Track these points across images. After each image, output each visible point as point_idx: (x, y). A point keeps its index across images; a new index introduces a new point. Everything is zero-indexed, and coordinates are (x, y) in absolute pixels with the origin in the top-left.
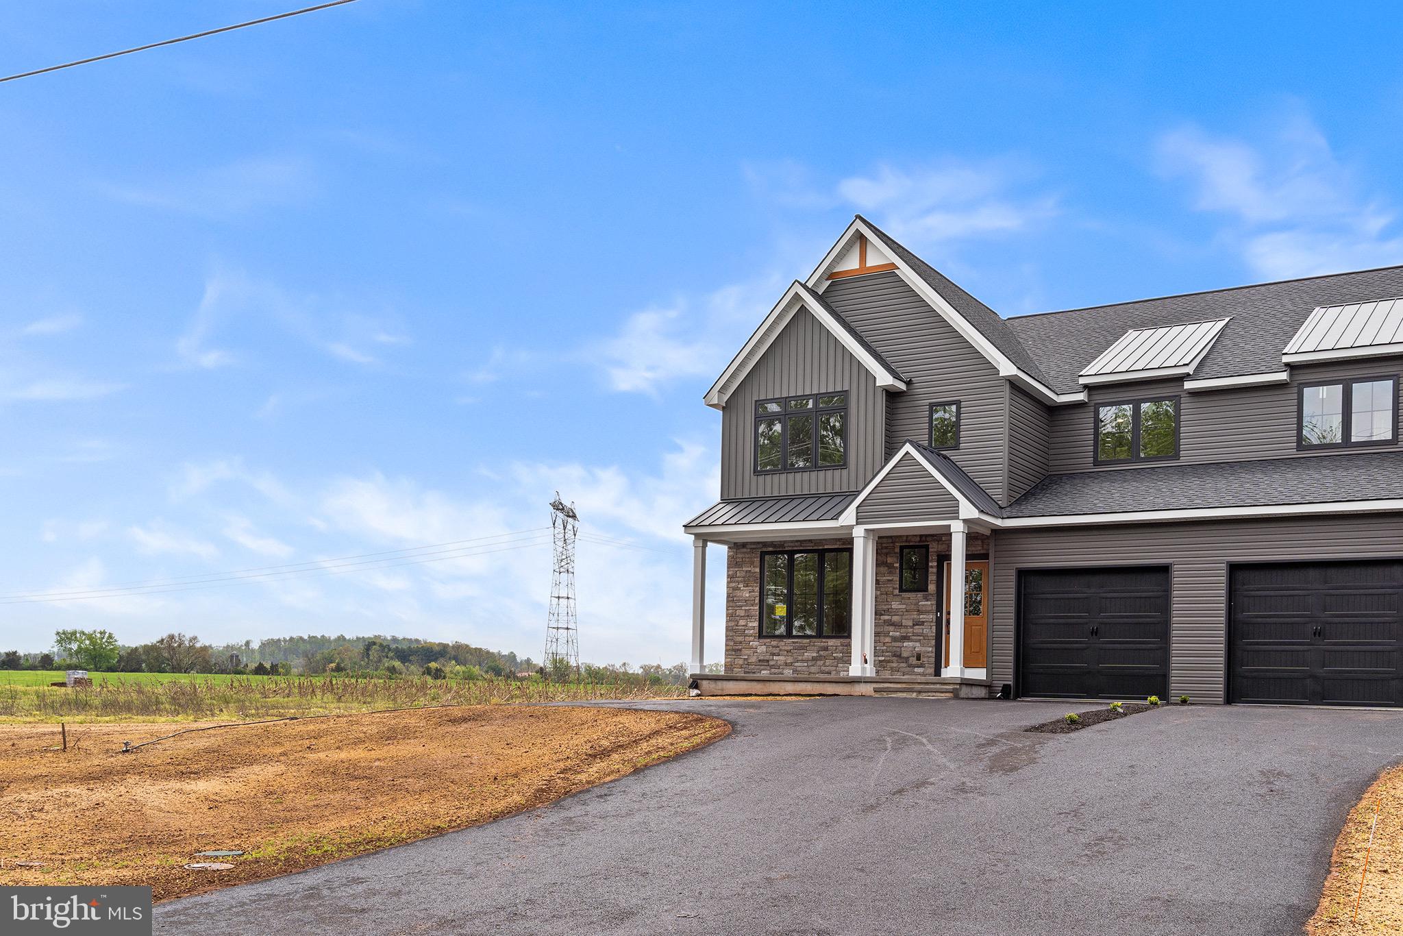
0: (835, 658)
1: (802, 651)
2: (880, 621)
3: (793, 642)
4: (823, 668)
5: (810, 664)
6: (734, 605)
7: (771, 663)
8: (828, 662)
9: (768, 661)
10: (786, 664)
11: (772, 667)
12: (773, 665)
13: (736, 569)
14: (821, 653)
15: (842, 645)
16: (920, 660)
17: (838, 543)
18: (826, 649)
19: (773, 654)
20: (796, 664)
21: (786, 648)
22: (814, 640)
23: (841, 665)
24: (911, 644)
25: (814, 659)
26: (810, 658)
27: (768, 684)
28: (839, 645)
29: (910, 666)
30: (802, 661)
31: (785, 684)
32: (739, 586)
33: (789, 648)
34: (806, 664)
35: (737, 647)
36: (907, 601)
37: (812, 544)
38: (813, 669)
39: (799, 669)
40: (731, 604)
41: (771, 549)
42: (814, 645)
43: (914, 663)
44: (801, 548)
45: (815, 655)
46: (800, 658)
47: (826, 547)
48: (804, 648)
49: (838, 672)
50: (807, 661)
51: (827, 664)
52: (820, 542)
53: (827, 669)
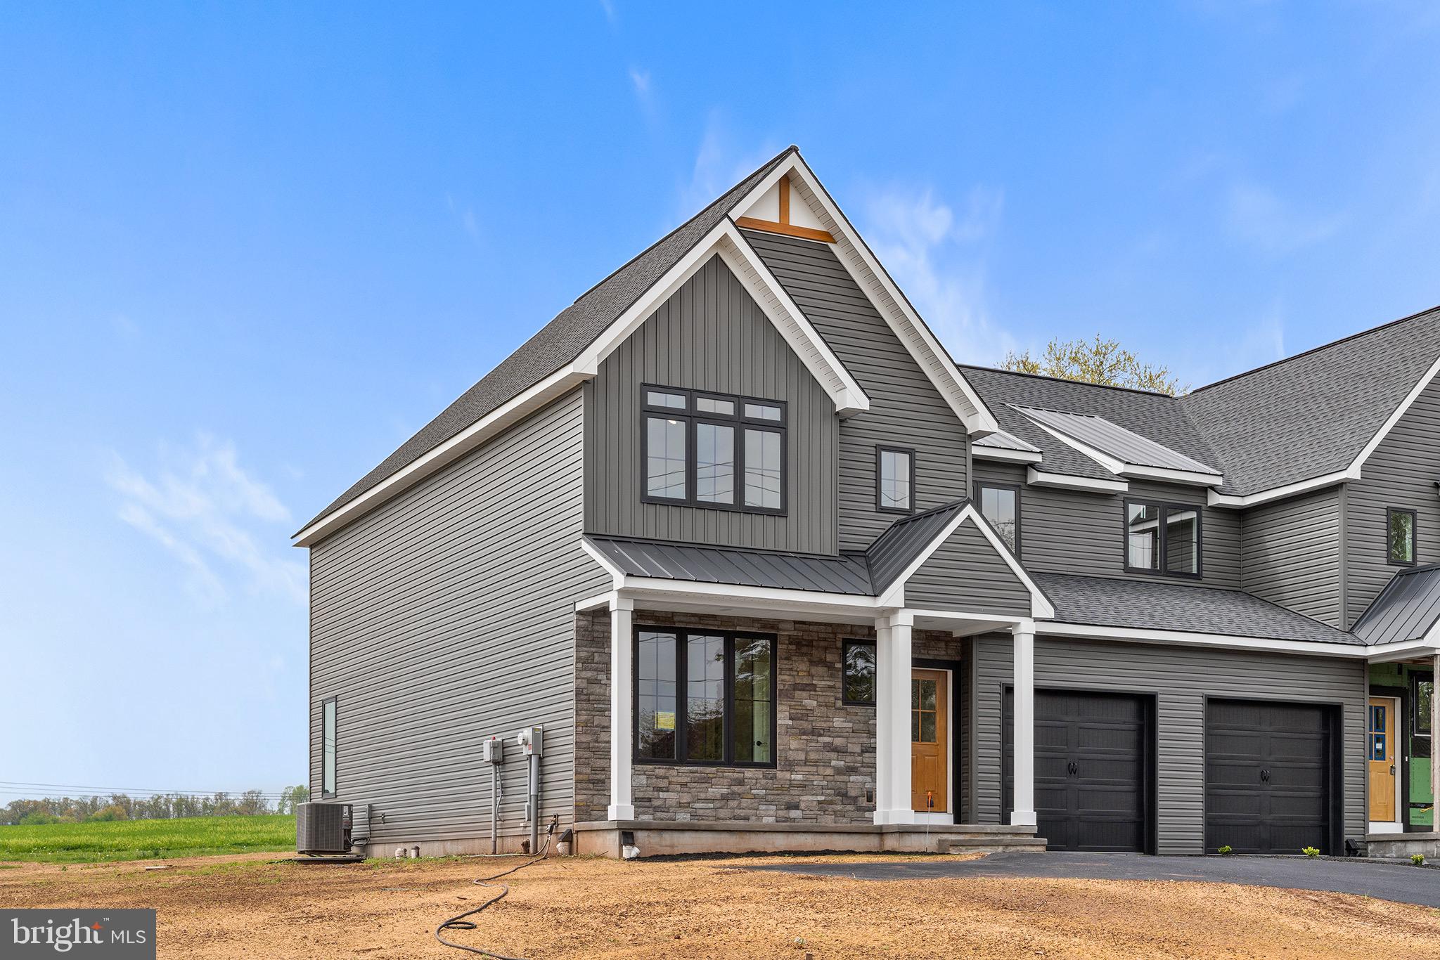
0: (755, 797)
1: (706, 785)
2: (818, 745)
3: (692, 772)
4: (738, 812)
5: (718, 805)
6: (591, 707)
7: (656, 803)
8: (745, 803)
9: (650, 800)
10: (680, 805)
11: (656, 809)
12: (659, 807)
13: (594, 650)
14: (735, 788)
15: (765, 777)
16: (871, 801)
17: (756, 625)
18: (741, 782)
19: (659, 789)
20: (697, 805)
21: (679, 780)
22: (722, 769)
23: (764, 807)
24: (860, 778)
25: (725, 798)
26: (719, 796)
27: (747, 836)
28: (761, 777)
29: (859, 809)
30: (706, 800)
31: (774, 835)
32: (599, 677)
33: (686, 780)
34: (711, 805)
35: (598, 777)
36: (855, 718)
37: (716, 623)
38: (723, 813)
39: (701, 812)
40: (585, 706)
41: (651, 623)
42: (723, 777)
43: (864, 805)
44: (700, 627)
45: (725, 791)
46: (702, 796)
47: (738, 629)
48: (707, 780)
49: (759, 817)
50: (713, 800)
51: (744, 805)
52: (730, 620)
53: (742, 813)
